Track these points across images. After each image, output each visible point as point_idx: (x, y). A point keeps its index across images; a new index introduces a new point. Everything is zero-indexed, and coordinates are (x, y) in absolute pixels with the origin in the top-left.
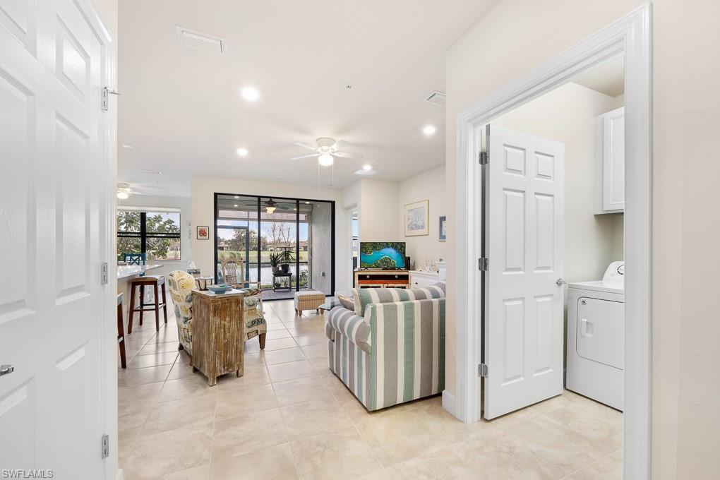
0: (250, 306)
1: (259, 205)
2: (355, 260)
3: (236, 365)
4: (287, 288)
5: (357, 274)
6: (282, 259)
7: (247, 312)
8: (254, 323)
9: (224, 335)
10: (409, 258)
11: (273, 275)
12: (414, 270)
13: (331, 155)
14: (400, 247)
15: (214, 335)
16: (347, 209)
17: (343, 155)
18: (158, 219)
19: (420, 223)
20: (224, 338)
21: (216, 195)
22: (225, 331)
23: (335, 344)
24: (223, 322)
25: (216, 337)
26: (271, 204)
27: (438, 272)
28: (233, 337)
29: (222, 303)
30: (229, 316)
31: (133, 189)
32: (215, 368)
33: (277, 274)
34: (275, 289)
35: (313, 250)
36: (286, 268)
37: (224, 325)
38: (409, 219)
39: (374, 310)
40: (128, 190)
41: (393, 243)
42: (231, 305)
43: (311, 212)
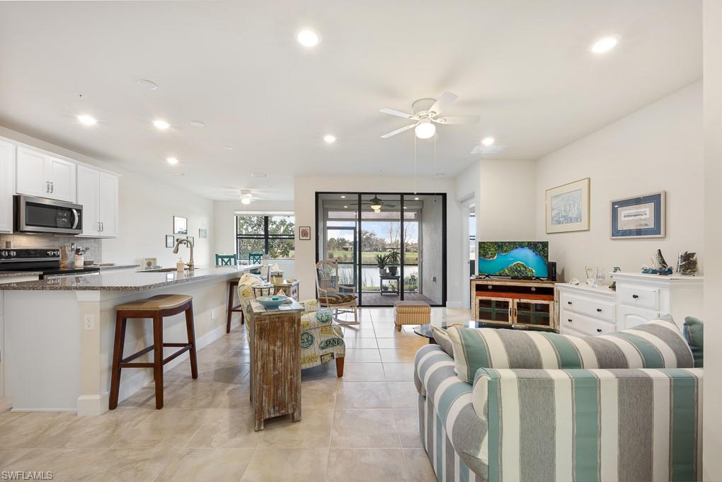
0: (323, 322)
1: (360, 204)
2: (472, 263)
3: (290, 405)
4: (394, 292)
5: (474, 283)
6: (391, 261)
7: (320, 329)
8: (329, 343)
9: (274, 363)
10: (554, 265)
11: (380, 278)
12: (563, 281)
13: (432, 122)
14: (540, 248)
15: (260, 364)
16: (462, 202)
17: (449, 121)
18: (283, 223)
19: (573, 214)
20: (274, 368)
21: (317, 194)
22: (274, 359)
23: (426, 404)
24: (272, 347)
25: (263, 367)
26: (376, 202)
27: (613, 287)
28: (285, 367)
29: (271, 323)
30: (281, 339)
31: (254, 195)
32: (261, 407)
33: (384, 277)
34: (382, 292)
35: (424, 251)
36: (393, 270)
37: (274, 351)
38: (552, 209)
39: (494, 386)
40: (249, 195)
41: (528, 242)
42: (283, 325)
43: (421, 210)
